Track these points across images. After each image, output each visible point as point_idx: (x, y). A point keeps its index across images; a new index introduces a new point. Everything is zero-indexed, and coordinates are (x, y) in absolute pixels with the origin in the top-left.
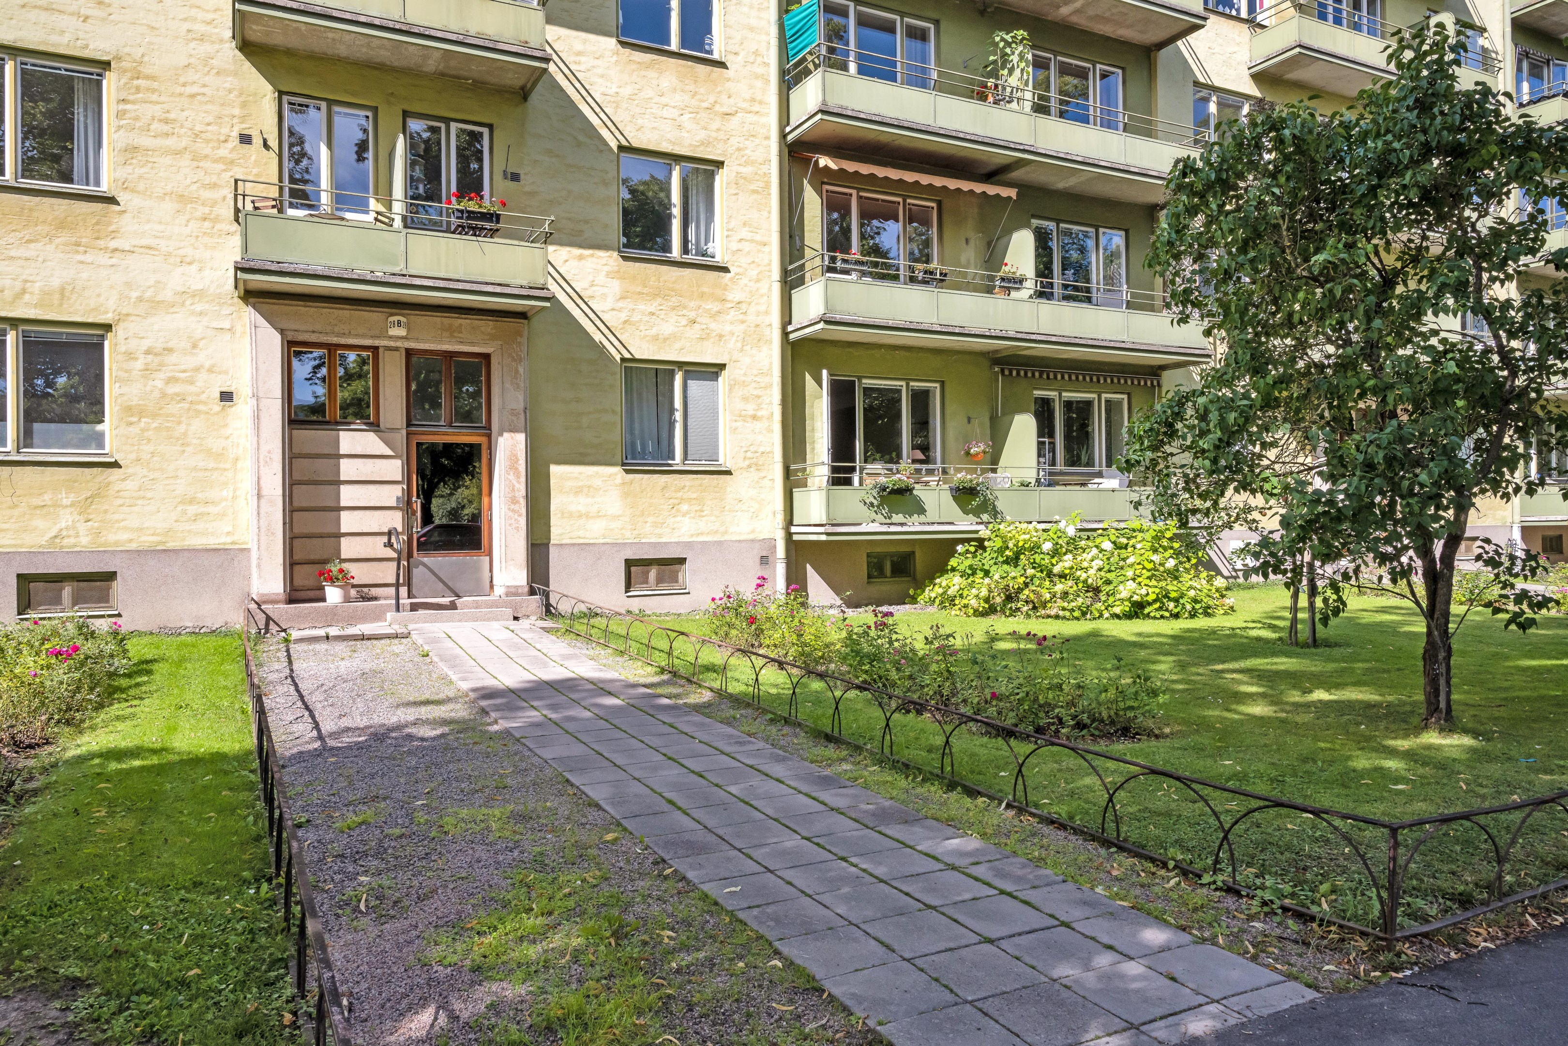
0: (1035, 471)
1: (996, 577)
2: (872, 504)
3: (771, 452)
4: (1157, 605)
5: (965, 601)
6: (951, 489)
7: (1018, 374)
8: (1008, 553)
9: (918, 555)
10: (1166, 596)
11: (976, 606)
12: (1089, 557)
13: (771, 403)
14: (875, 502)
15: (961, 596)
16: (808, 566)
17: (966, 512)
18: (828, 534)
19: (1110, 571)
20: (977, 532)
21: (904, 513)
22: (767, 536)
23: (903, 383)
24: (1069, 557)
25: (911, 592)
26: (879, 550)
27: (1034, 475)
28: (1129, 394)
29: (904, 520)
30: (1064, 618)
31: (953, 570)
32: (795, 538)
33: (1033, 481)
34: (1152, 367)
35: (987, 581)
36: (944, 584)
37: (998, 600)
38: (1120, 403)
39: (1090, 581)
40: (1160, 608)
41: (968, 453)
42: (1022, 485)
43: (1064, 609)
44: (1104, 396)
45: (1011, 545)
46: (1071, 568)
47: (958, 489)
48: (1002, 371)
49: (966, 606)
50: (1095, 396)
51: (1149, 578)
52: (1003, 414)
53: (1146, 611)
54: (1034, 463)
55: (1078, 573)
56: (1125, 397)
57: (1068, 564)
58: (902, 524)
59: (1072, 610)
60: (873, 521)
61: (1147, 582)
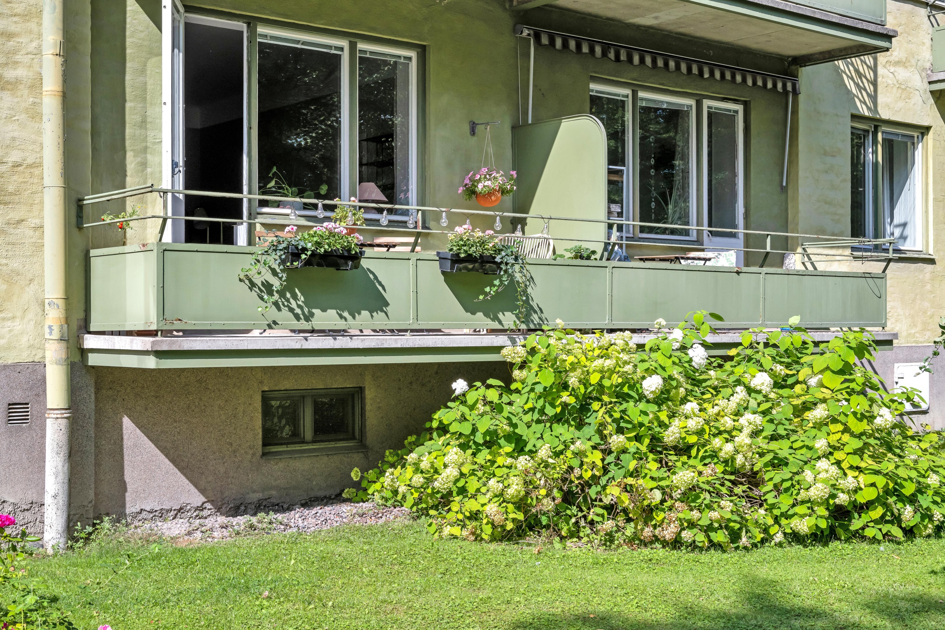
0: (602, 228)
1: (543, 453)
2: (268, 286)
3: (38, 165)
4: (877, 513)
5: (472, 505)
6: (442, 258)
7: (565, 45)
8: (566, 397)
9: (369, 394)
10: (897, 493)
11: (498, 519)
12: (733, 404)
13: (39, 52)
14: (276, 283)
15: (463, 491)
16: (127, 422)
17: (471, 309)
18: (160, 354)
19: (774, 438)
20: (498, 349)
21: (339, 308)
22: (25, 357)
23: (344, 43)
24: (691, 406)
25: (355, 474)
26: (287, 384)
27: (602, 237)
28: (746, 105)
29: (340, 324)
30: (693, 546)
31: (443, 429)
32: (93, 360)
33: (599, 248)
34: (781, 58)
35: (523, 462)
36: (425, 465)
37: (548, 505)
38: (731, 117)
39: (739, 460)
40: (882, 520)
41: (471, 192)
42: (579, 255)
43: (692, 525)
44: (707, 103)
45: (573, 381)
46: (700, 433)
47: (456, 260)
48: (537, 37)
49: (475, 516)
50: (692, 102)
51: (859, 452)
52: (537, 121)
53: (856, 524)
54: (602, 215)
55: (717, 442)
56: (740, 108)
57: (693, 424)
58: (335, 333)
59: (708, 529)
60: (273, 325)
61: (855, 461)
